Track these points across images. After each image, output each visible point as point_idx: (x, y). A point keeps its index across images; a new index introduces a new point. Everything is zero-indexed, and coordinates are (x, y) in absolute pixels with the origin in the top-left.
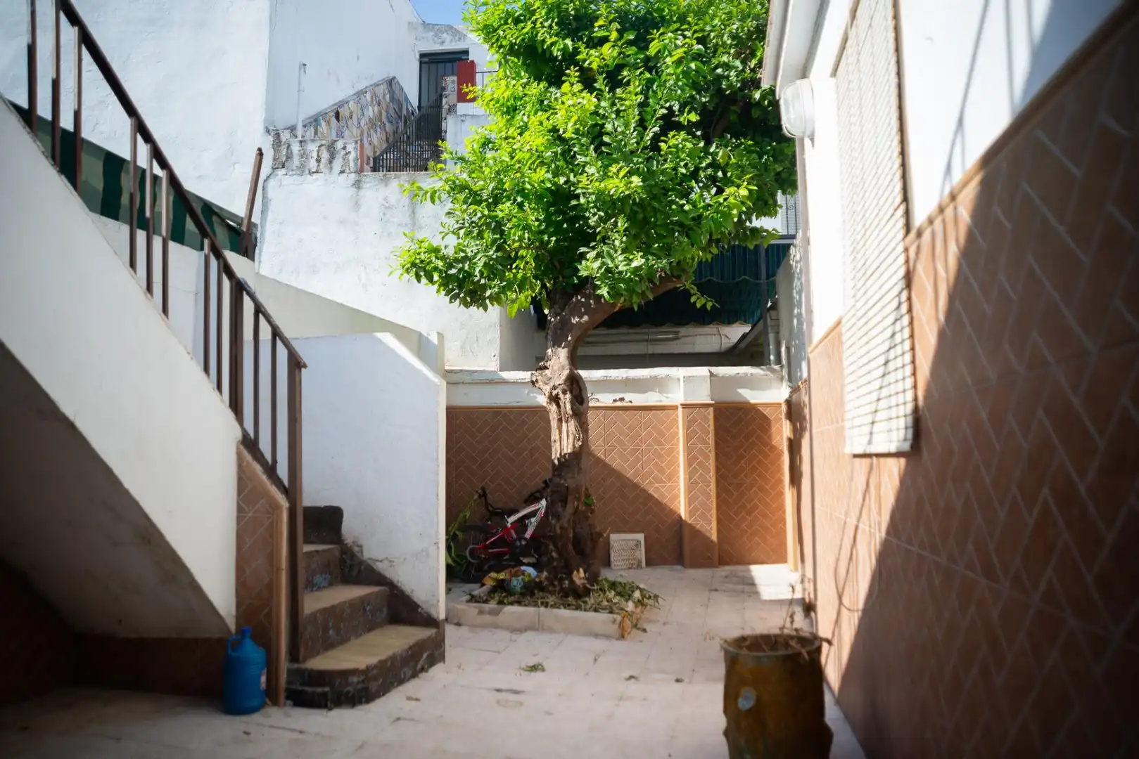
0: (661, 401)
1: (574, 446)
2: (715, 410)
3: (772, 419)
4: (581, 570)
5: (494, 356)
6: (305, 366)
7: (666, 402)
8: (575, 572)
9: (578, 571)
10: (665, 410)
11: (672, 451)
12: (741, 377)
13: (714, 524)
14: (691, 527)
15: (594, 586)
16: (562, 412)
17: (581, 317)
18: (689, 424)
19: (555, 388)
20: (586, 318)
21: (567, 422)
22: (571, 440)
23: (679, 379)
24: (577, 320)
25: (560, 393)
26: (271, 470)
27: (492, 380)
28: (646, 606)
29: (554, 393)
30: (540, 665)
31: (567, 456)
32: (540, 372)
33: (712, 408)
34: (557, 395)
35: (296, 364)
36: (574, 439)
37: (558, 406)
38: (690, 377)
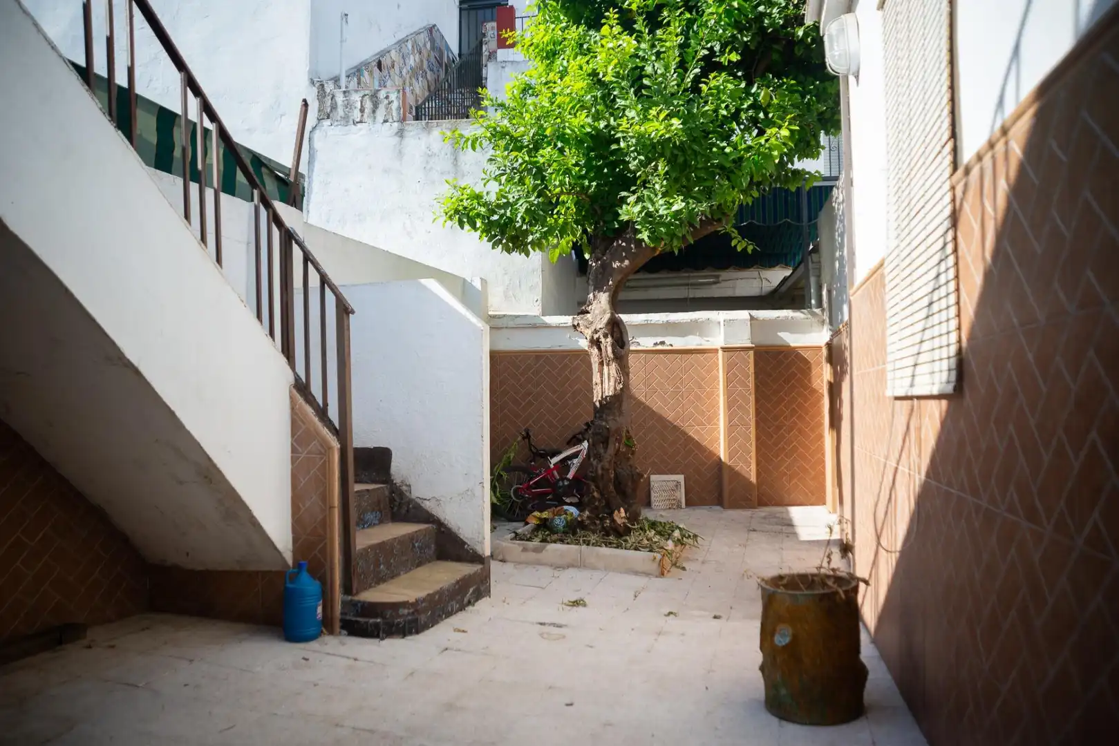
0: (701, 345)
1: (615, 389)
2: (755, 354)
3: (812, 362)
4: (622, 510)
5: (537, 301)
6: (353, 312)
7: (706, 346)
8: (616, 512)
9: (619, 511)
10: (705, 353)
11: (712, 395)
12: (782, 320)
13: (753, 467)
14: (731, 469)
15: (634, 525)
16: (603, 355)
17: (622, 261)
18: (729, 368)
19: (596, 331)
20: (627, 262)
21: (608, 365)
22: (612, 383)
23: (719, 323)
24: (619, 264)
25: (602, 337)
26: (322, 413)
27: (535, 324)
28: (685, 545)
29: (596, 336)
30: (582, 600)
31: (608, 398)
32: (582, 316)
33: (752, 352)
34: (599, 338)
35: (344, 310)
36: (615, 382)
37: (600, 349)
38: (730, 320)
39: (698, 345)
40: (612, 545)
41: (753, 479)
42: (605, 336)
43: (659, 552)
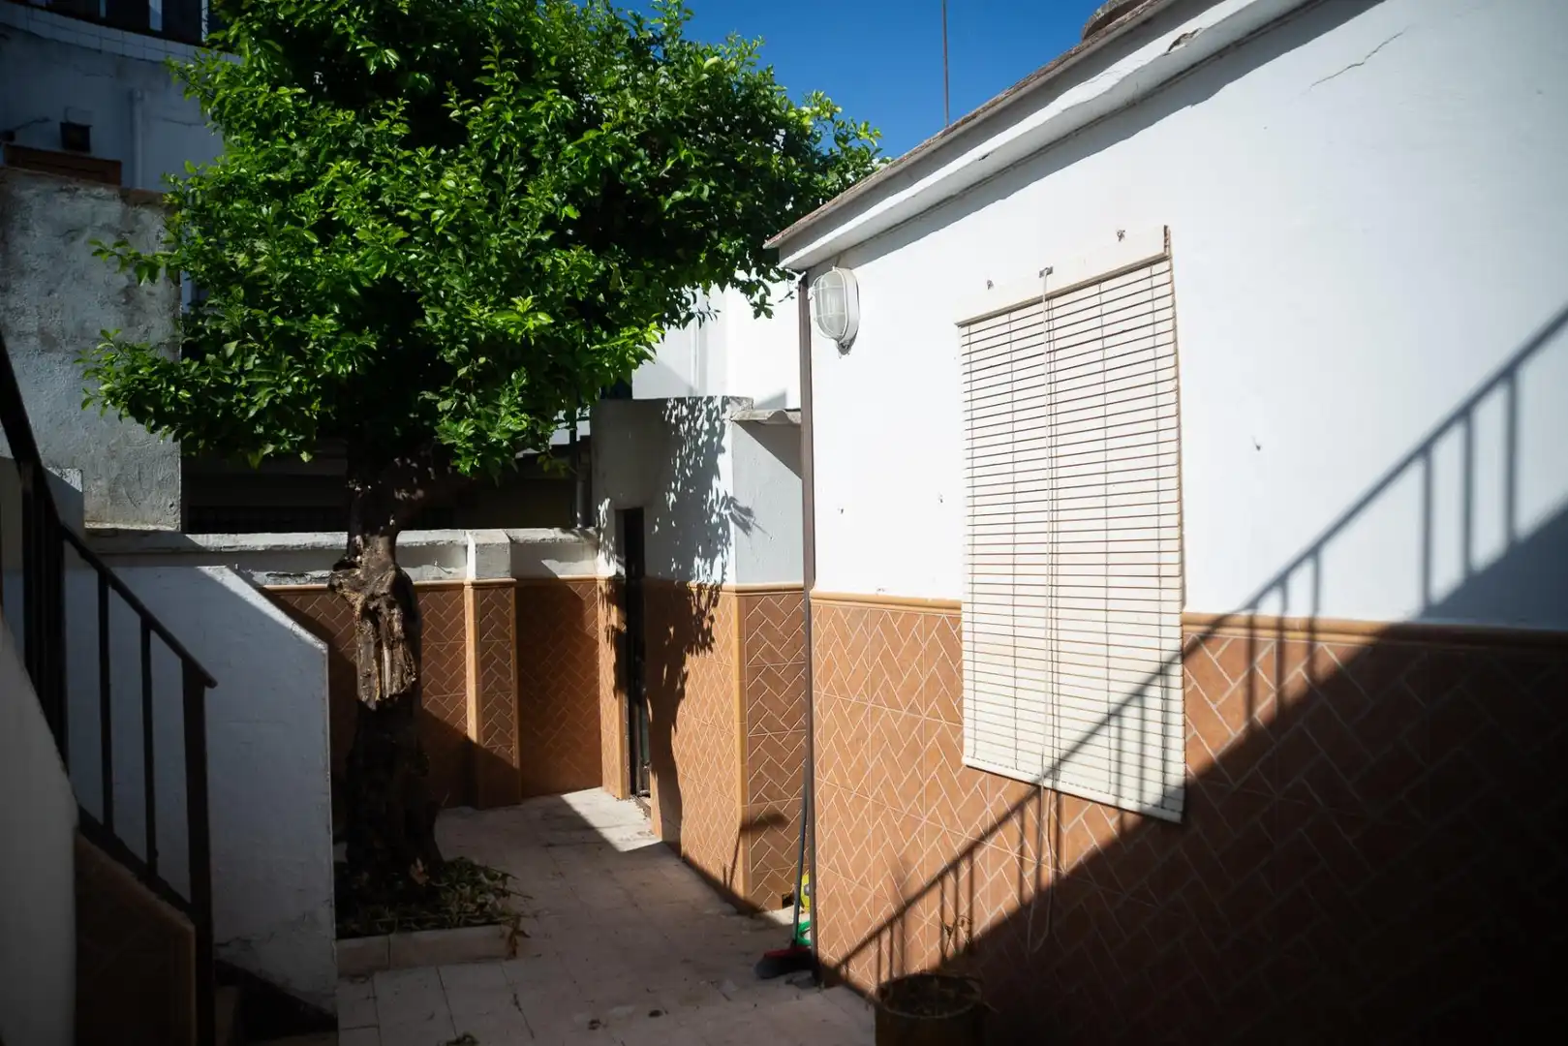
0: (440, 578)
1: (403, 685)
2: (517, 590)
3: (584, 599)
4: (419, 862)
5: (171, 506)
6: (212, 683)
7: (448, 580)
8: (413, 866)
9: (416, 866)
10: (445, 591)
11: (457, 650)
12: (548, 543)
13: (515, 748)
15: (440, 882)
16: (383, 632)
17: (412, 491)
18: (481, 612)
19: (373, 597)
20: (420, 493)
21: (391, 648)
22: (397, 675)
23: (466, 547)
24: (405, 495)
25: (384, 605)
28: (509, 895)
29: (372, 605)
31: (397, 699)
32: (347, 571)
33: (513, 589)
34: (376, 609)
35: (196, 681)
36: (403, 671)
37: (376, 624)
38: (484, 545)
39: (435, 579)
40: (428, 925)
41: (516, 763)
42: (391, 606)
43: (505, 923)
